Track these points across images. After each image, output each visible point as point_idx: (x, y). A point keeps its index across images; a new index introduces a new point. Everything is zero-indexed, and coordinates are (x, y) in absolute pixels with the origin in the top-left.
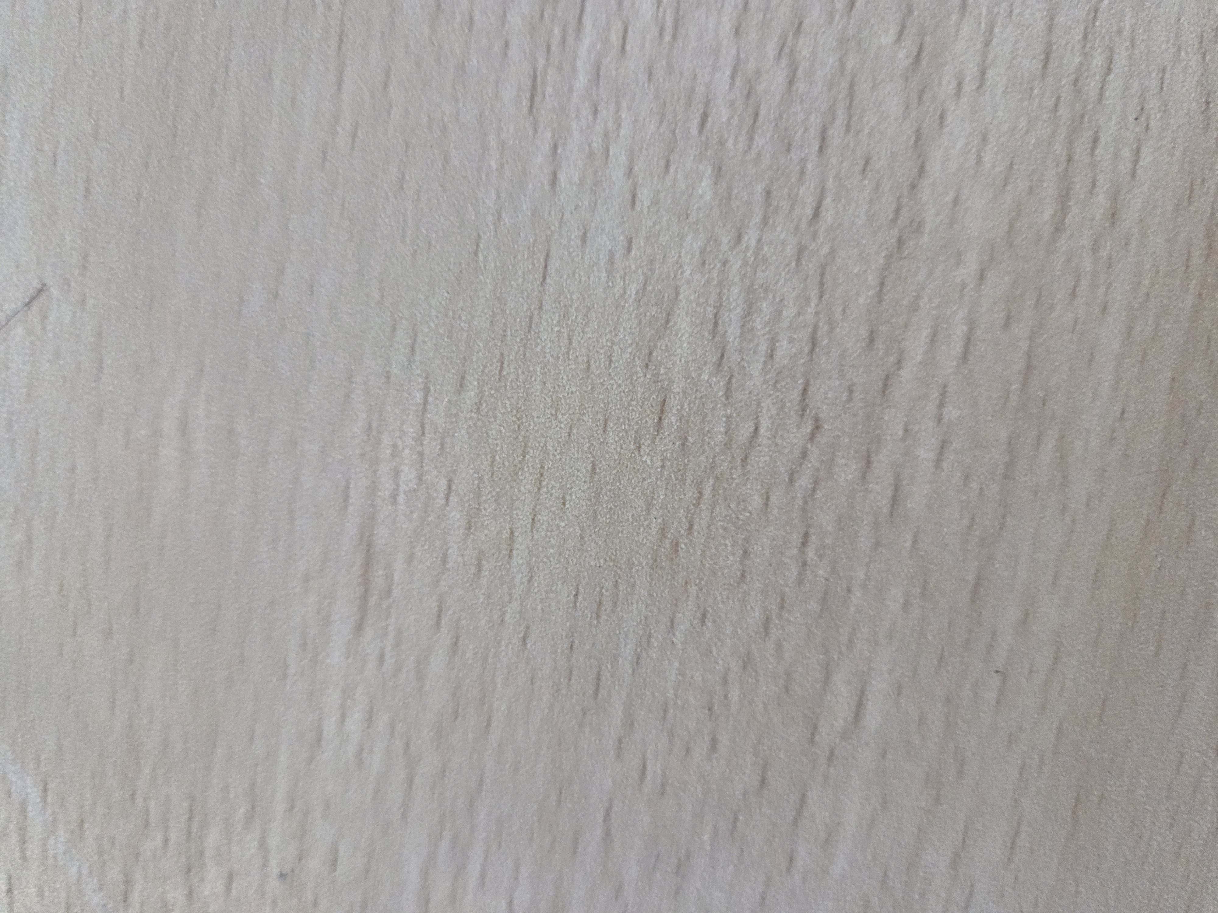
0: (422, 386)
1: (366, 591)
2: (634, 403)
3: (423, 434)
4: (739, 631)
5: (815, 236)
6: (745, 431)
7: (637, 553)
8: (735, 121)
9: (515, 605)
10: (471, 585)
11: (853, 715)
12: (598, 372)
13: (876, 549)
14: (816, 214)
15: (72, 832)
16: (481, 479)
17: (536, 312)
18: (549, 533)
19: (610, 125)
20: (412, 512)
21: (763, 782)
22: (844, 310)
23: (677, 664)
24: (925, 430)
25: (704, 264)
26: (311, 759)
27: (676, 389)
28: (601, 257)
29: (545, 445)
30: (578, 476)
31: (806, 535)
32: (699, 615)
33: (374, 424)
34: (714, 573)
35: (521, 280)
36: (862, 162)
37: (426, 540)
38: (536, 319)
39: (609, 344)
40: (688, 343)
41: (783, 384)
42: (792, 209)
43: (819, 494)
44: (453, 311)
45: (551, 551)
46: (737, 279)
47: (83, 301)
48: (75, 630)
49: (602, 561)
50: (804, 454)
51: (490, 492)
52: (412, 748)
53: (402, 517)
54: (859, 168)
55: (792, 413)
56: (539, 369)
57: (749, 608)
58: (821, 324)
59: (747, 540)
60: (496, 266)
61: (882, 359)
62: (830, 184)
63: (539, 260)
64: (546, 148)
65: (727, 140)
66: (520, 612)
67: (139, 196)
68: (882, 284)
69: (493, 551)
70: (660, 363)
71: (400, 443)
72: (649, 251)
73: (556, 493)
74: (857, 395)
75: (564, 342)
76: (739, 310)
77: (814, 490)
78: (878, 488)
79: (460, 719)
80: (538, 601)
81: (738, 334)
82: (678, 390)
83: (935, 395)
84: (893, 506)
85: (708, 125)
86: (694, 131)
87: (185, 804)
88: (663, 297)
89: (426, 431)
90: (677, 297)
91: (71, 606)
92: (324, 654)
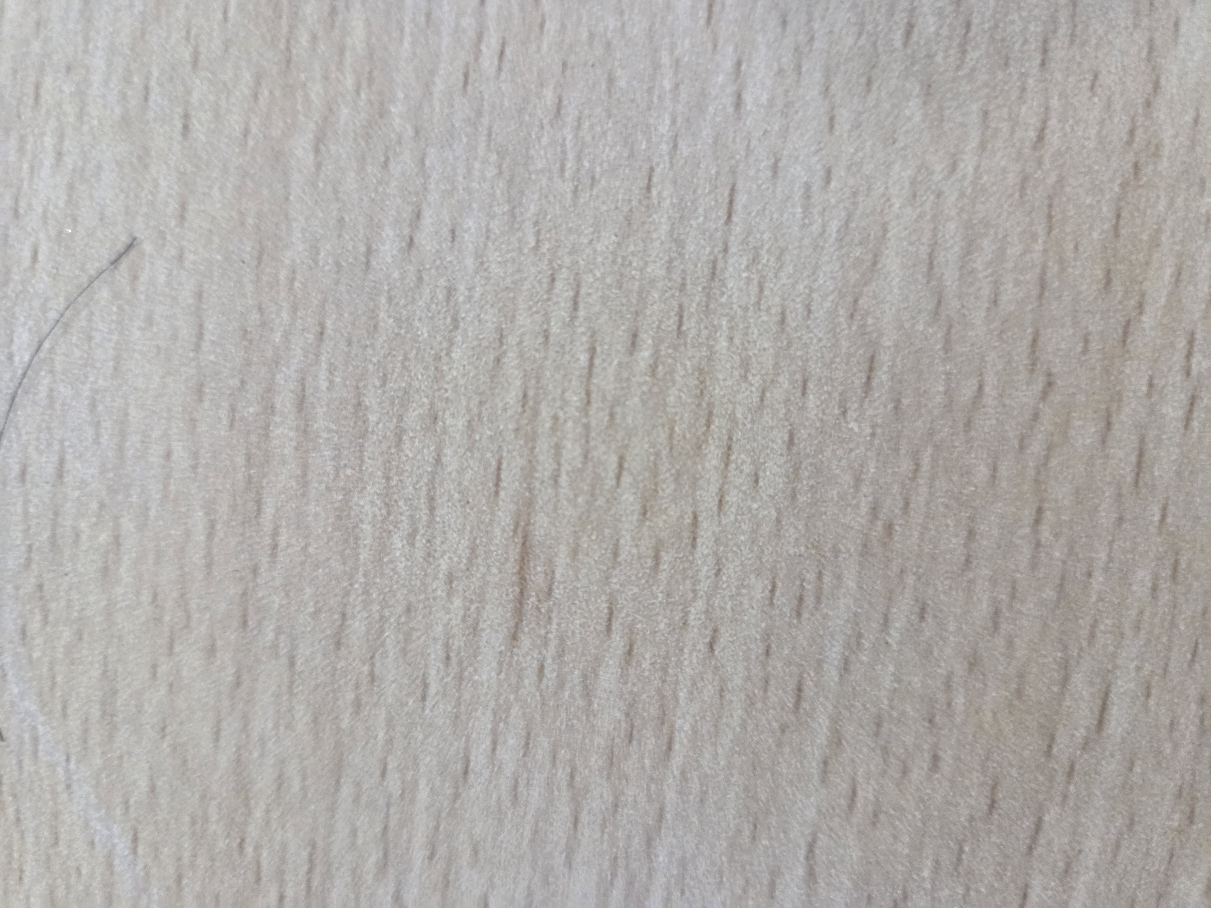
0: (587, 346)
1: (522, 592)
2: (838, 360)
3: (589, 403)
4: (964, 626)
5: (1040, 163)
6: (967, 391)
7: (844, 537)
8: (945, 31)
9: (700, 604)
10: (647, 582)
11: (1095, 723)
12: (794, 324)
13: (1120, 525)
14: (1041, 138)
15: (168, 889)
16: (657, 454)
17: (720, 256)
18: (739, 517)
19: (801, 37)
20: (576, 496)
21: (992, 804)
22: (1076, 247)
23: (891, 669)
24: (1173, 385)
25: (914, 196)
26: (456, 796)
27: (887, 342)
28: (796, 189)
29: (733, 412)
30: (772, 449)
31: (1040, 511)
32: (917, 609)
33: (531, 393)
34: (934, 558)
35: (701, 219)
36: (1089, 77)
37: (593, 529)
38: (720, 265)
39: (807, 291)
40: (900, 288)
41: (1009, 334)
42: (1013, 132)
43: (1054, 462)
44: (623, 257)
45: (743, 538)
46: (953, 213)
47: (181, 258)
48: (171, 647)
49: (802, 549)
50: (1036, 416)
51: (669, 470)
52: (577, 778)
53: (565, 503)
54: (1086, 84)
55: (1021, 368)
56: (724, 323)
57: (975, 599)
58: (1050, 264)
59: (972, 519)
60: (672, 203)
61: (1120, 303)
62: (1055, 103)
63: (722, 195)
64: (728, 64)
65: (936, 54)
66: (707, 612)
67: (246, 132)
68: (1118, 216)
69: (672, 540)
70: (867, 313)
71: (561, 414)
72: (851, 182)
73: (747, 469)
74: (1094, 346)
75: (754, 289)
76: (956, 249)
77: (1047, 458)
78: (1121, 454)
79: (635, 743)
80: (727, 599)
81: (957, 276)
82: (888, 343)
83: (1182, 344)
84: (1138, 474)
85: (914, 38)
86: (898, 43)
87: (305, 854)
88: (869, 235)
89: (593, 400)
90: (885, 235)
91: (167, 618)
92: (471, 669)
